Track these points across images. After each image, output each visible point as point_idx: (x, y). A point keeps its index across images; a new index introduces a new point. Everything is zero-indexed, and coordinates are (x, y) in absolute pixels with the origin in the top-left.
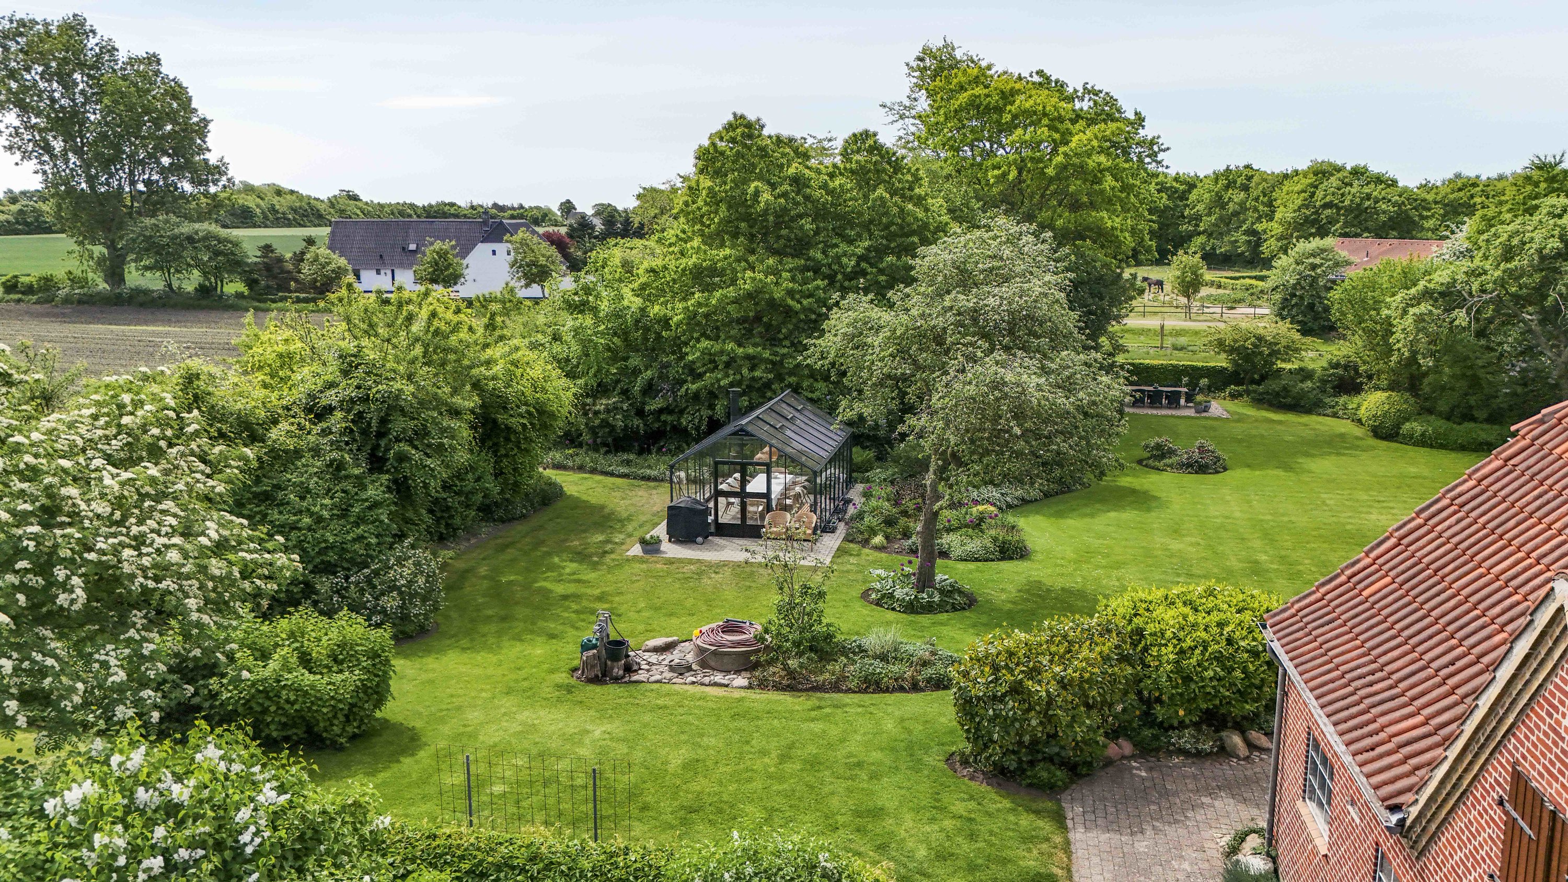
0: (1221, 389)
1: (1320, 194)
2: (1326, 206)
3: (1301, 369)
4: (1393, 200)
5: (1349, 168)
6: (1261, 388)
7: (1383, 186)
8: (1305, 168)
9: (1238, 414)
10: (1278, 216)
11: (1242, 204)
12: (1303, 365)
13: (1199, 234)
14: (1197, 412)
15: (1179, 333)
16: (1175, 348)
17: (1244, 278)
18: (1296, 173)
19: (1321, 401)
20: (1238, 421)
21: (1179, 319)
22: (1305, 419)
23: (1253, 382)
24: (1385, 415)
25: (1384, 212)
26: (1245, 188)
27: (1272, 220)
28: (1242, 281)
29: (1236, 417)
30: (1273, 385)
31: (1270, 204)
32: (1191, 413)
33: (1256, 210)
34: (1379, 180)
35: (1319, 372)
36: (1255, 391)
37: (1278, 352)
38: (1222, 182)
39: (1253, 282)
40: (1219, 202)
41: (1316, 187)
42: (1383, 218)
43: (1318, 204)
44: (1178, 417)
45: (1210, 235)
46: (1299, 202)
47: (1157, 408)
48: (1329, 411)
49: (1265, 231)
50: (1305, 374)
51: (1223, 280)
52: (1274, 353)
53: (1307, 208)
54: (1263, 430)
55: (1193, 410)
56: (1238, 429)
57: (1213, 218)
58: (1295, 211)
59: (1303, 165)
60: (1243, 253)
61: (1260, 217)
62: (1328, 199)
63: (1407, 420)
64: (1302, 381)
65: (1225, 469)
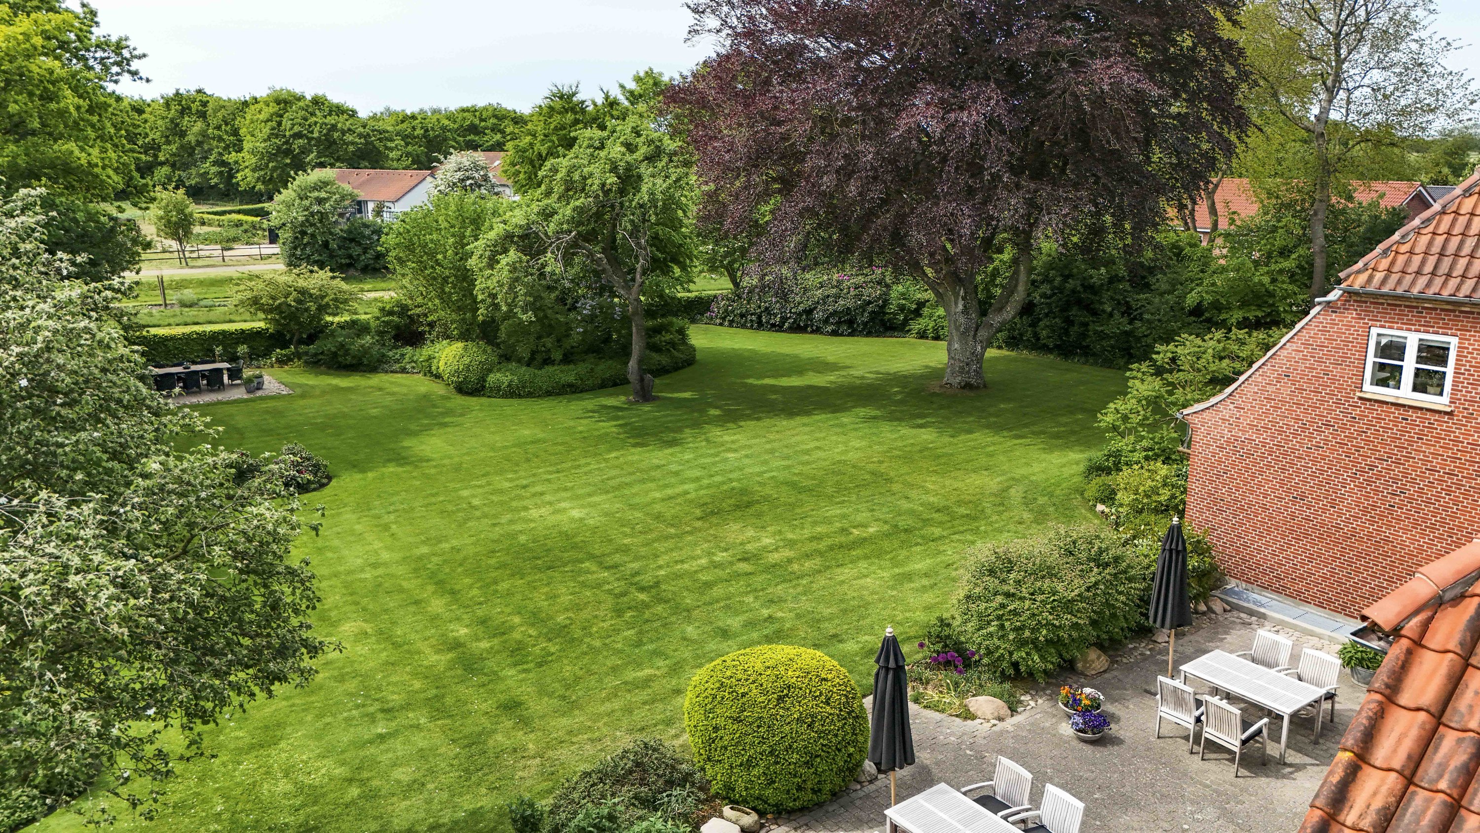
0: (266, 354)
1: (286, 123)
2: (298, 135)
3: (354, 322)
4: (357, 131)
5: (309, 97)
6: (312, 348)
7: (346, 116)
8: (264, 95)
9: (300, 386)
10: (247, 146)
11: (203, 134)
12: (355, 317)
13: (162, 164)
14: (249, 391)
15: (181, 285)
16: (183, 304)
17: (230, 212)
18: (256, 101)
19: (383, 355)
20: (303, 396)
21: (174, 267)
22: (376, 380)
23: (301, 342)
24: (468, 368)
25: (353, 143)
26: (203, 115)
27: (240, 150)
28: (228, 216)
29: (298, 391)
30: (327, 345)
31: (235, 132)
32: (239, 393)
33: (220, 139)
34: (339, 110)
35: (373, 324)
36: (306, 353)
37: (327, 305)
38: (175, 108)
39: (241, 217)
40: (176, 130)
41: (281, 116)
42: (351, 148)
43: (287, 134)
44: (228, 403)
45: (173, 166)
46: (266, 130)
47: (195, 393)
48: (397, 367)
49: (236, 162)
50: (358, 328)
51: (205, 216)
52: (323, 309)
53: (277, 136)
54: (337, 406)
55: (243, 390)
56: (310, 408)
57: (174, 148)
58: (265, 141)
59: (262, 92)
60: (217, 184)
61: (227, 148)
62: (297, 129)
63: (490, 371)
64: (358, 336)
65: (330, 478)
